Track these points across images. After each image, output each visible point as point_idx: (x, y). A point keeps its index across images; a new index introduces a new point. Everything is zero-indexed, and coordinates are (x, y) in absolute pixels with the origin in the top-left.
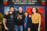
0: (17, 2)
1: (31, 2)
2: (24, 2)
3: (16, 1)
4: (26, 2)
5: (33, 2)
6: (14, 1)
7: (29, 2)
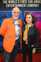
0: (11, 3)
1: (33, 3)
2: (21, 3)
3: (9, 2)
4: (24, 4)
5: (36, 4)
6: (6, 2)
7: (29, 4)
